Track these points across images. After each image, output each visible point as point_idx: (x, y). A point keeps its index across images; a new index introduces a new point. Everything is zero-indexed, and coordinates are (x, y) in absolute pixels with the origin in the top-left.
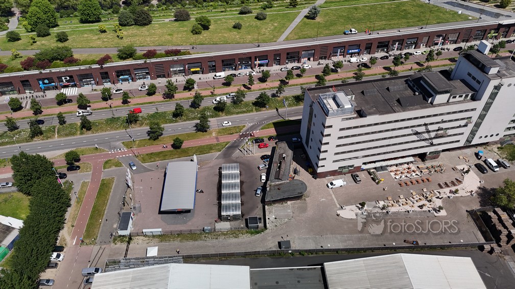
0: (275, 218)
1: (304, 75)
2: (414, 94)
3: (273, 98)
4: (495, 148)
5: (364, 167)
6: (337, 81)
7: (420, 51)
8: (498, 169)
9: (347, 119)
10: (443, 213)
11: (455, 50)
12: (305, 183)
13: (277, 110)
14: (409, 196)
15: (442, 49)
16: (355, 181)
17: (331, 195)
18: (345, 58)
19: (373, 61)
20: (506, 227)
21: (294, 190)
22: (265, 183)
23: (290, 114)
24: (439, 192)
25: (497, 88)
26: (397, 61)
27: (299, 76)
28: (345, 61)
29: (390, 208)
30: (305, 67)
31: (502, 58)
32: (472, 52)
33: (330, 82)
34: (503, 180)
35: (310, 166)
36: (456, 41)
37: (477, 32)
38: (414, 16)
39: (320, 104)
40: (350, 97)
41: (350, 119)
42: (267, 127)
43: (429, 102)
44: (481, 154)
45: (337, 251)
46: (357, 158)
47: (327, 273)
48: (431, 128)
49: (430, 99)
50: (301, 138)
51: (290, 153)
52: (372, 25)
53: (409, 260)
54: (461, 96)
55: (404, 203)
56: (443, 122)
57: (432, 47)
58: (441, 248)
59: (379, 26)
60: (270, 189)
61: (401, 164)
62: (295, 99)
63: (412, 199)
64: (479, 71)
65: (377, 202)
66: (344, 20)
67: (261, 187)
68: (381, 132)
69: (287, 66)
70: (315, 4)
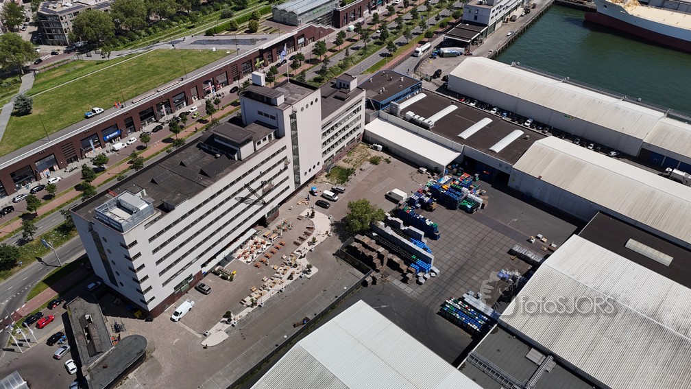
1: (56, 193)
2: (216, 158)
3: (23, 247)
4: (323, 177)
5: (205, 270)
6: (111, 181)
7: (196, 106)
8: (337, 197)
9: (151, 223)
10: (314, 270)
11: (231, 92)
12: (139, 336)
13: (40, 260)
14: (272, 274)
15: (217, 96)
16: (204, 292)
17: (183, 329)
18: (105, 149)
19: (144, 138)
20: (373, 250)
21: (129, 354)
22: (79, 372)
23: (64, 256)
24: (299, 251)
25: (293, 116)
26: (174, 126)
27: (48, 198)
28: (108, 152)
29: (259, 300)
30: (52, 182)
31: (281, 85)
32: (250, 88)
33: (101, 187)
34: (347, 206)
35: (137, 310)
36: (228, 81)
37: (243, 65)
38: (166, 69)
39: (103, 222)
40: (139, 194)
41: (155, 220)
42: (37, 290)
43: (236, 159)
44: (315, 190)
46: (190, 264)
48: (254, 186)
49: (236, 156)
50: (101, 280)
51: (95, 308)
52: (119, 96)
53: (305, 343)
54: (265, 139)
55: (272, 284)
56: (263, 174)
57: (206, 97)
58: (332, 308)
59: (128, 93)
60: (91, 376)
61: (245, 243)
62: (61, 231)
63: (278, 275)
64: (267, 106)
65: (242, 302)
66: (76, 100)
67: (75, 381)
68: (201, 218)
69: (20, 192)
70: (19, 93)
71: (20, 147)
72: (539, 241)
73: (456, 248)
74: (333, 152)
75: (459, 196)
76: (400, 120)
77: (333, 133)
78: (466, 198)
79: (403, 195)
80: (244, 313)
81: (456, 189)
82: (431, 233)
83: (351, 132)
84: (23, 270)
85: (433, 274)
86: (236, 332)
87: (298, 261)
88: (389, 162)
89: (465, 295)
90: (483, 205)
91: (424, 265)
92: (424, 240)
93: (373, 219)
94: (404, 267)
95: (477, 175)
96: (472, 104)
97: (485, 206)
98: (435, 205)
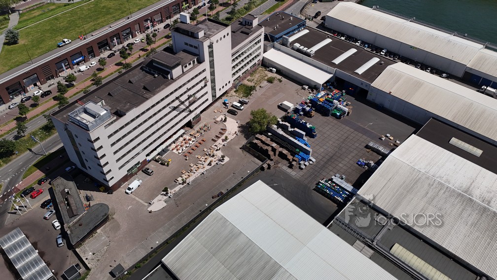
0: (93, 254)
1: (40, 103)
2: (155, 77)
3: (18, 141)
4: (232, 92)
5: (149, 158)
6: (79, 94)
7: (139, 38)
8: (243, 107)
9: (109, 124)
10: (227, 159)
11: (165, 28)
12: (103, 204)
13: (30, 150)
14: (197, 162)
16: (149, 174)
17: (135, 199)
18: (73, 70)
19: (102, 62)
20: (268, 145)
21: (97, 216)
22: (62, 228)
23: (48, 147)
24: (216, 146)
25: (210, 46)
26: (124, 54)
27: (34, 106)
28: (75, 72)
29: (188, 179)
30: (36, 95)
31: (202, 22)
32: (179, 25)
33: (72, 98)
34: (250, 113)
35: (101, 185)
36: (162, 20)
37: (173, 8)
38: (116, 10)
39: (74, 123)
40: (100, 103)
41: (112, 123)
42: (30, 172)
43: (169, 78)
45: (166, 242)
46: (138, 154)
47: (169, 266)
48: (183, 99)
49: (169, 76)
50: (75, 165)
51: (72, 184)
52: (82, 30)
53: (221, 209)
54: (190, 64)
55: (197, 169)
56: (189, 90)
57: (146, 32)
58: (239, 186)
59: (88, 29)
60: (71, 231)
61: (177, 139)
62: (45, 130)
63: (201, 162)
64: (192, 39)
65: (176, 181)
66: (51, 33)
67: (60, 234)
68: (145, 121)
69: (13, 101)
70: (9, 28)
71: (12, 68)
72: (387, 139)
73: (327, 144)
74: (240, 73)
75: (331, 106)
76: (289, 50)
77: (240, 59)
78: (336, 108)
79: (291, 106)
80: (177, 189)
81: (329, 101)
82: (310, 133)
83: (253, 59)
84: (19, 158)
85: (311, 162)
86: (172, 201)
87: (215, 152)
88: (280, 81)
89: (333, 177)
90: (348, 113)
91: (305, 156)
92: (305, 138)
93: (269, 123)
94: (290, 157)
95: (344, 91)
96: (343, 38)
97: (350, 114)
98: (313, 113)
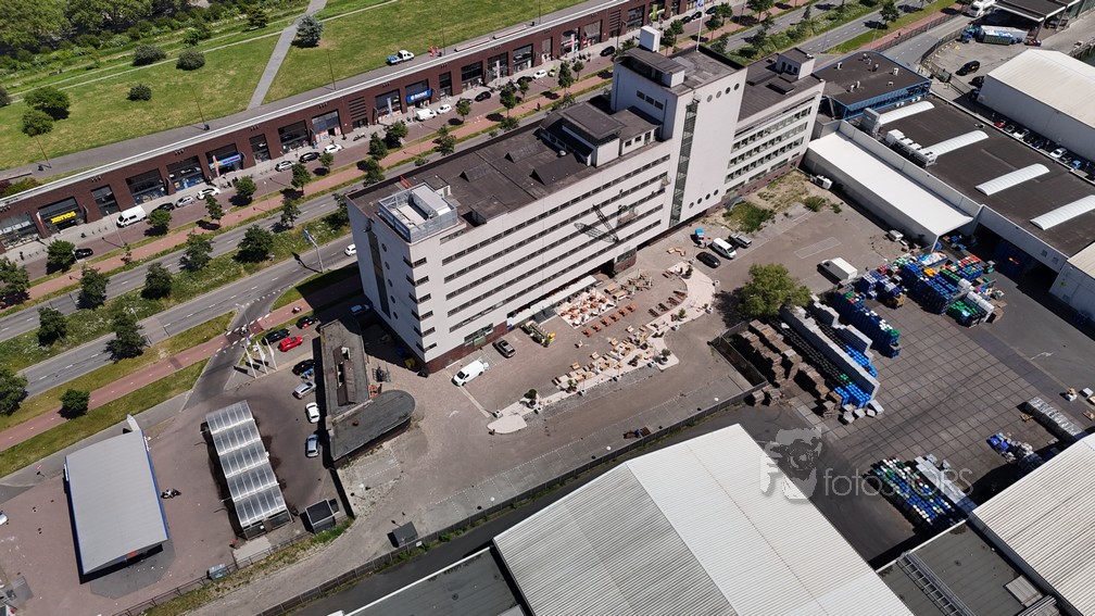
0: (367, 489)
1: (332, 168)
2: (559, 156)
3: (279, 235)
4: (718, 216)
5: (512, 321)
6: (407, 165)
7: (545, 69)
8: (734, 253)
9: (450, 237)
10: (672, 360)
11: (602, 54)
12: (406, 393)
13: (297, 257)
14: (607, 351)
15: (580, 58)
16: (504, 354)
17: (467, 399)
18: (406, 115)
19: (462, 107)
20: (776, 350)
21: (389, 414)
22: (322, 422)
23: (329, 259)
24: (655, 326)
25: (692, 108)
26: (508, 97)
27: (321, 172)
28: (409, 120)
29: (581, 384)
30: (329, 151)
31: (684, 53)
32: (634, 52)
33: (392, 170)
34: (748, 269)
35: (407, 354)
36: (601, 36)
37: (630, 14)
39: (386, 221)
40: (441, 191)
41: (456, 234)
42: (287, 299)
43: (589, 164)
44: (700, 235)
45: (510, 504)
46: (493, 308)
47: (506, 556)
48: (607, 211)
49: (589, 158)
50: (370, 303)
51: (356, 340)
52: (439, 37)
53: (638, 466)
54: (638, 139)
55: (603, 366)
56: (624, 194)
57: (562, 58)
58: (688, 425)
59: (453, 35)
60: (336, 431)
61: (576, 295)
62: (330, 223)
63: (615, 354)
64: (655, 85)
65: (555, 381)
66: (379, 35)
67: (315, 433)
68: (521, 244)
69: (287, 157)
70: (307, 12)
71: (297, 92)
72: (1083, 400)
73: (922, 379)
74: (745, 177)
75: (950, 292)
76: (874, 143)
77: (752, 146)
78: (964, 299)
79: (851, 271)
80: (555, 398)
81: (950, 280)
82: (884, 344)
83: (783, 150)
84: (274, 267)
85: (870, 412)
86: (539, 422)
87: (650, 340)
88: (837, 210)
89: (919, 459)
90: (993, 316)
91: (859, 394)
92: (868, 352)
93: (788, 300)
94: (823, 390)
95: (991, 263)
96: (1017, 135)
97: (996, 319)
98: (902, 299)
